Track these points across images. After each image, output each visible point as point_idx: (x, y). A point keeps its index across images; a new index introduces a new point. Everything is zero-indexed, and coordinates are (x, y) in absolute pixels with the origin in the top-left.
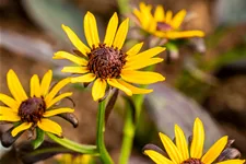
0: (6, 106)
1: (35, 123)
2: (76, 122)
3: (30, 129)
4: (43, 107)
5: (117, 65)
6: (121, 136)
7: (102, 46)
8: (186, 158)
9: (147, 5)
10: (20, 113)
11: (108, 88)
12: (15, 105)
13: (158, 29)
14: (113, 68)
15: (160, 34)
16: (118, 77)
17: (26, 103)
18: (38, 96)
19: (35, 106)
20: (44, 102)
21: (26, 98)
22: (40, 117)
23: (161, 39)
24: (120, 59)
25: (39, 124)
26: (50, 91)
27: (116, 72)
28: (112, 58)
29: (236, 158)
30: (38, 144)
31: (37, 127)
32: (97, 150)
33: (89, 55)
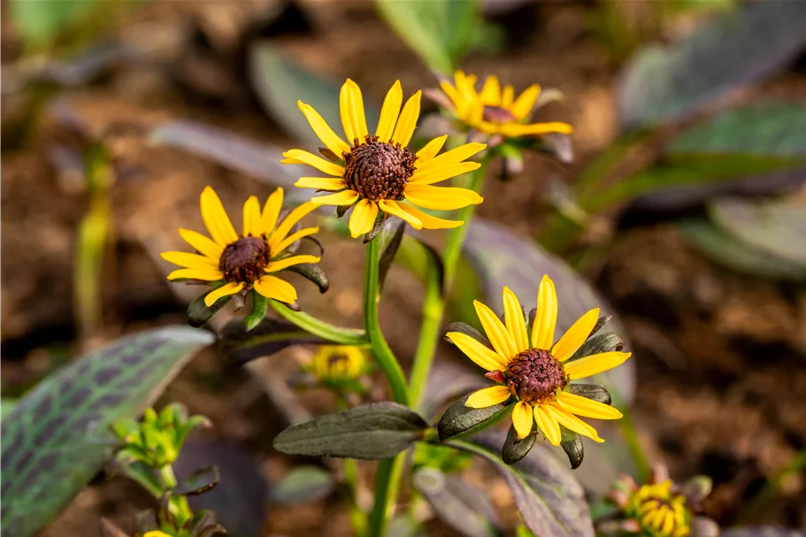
0: (198, 253)
1: (249, 282)
2: (324, 281)
3: (239, 294)
4: (265, 255)
5: (396, 175)
6: (418, 319)
7: (372, 140)
8: (524, 347)
9: (467, 74)
10: (223, 266)
11: (382, 217)
12: (214, 251)
13: (486, 118)
14: (391, 181)
15: (489, 128)
16: (399, 197)
17: (233, 248)
18: (257, 234)
19: (251, 253)
20: (266, 245)
21: (235, 238)
22: (259, 273)
23: (492, 135)
24: (404, 164)
25: (257, 286)
26: (278, 225)
27: (395, 187)
28: (389, 162)
29: (619, 348)
30: (254, 323)
31: (253, 291)
32: (366, 339)
33: (348, 157)
